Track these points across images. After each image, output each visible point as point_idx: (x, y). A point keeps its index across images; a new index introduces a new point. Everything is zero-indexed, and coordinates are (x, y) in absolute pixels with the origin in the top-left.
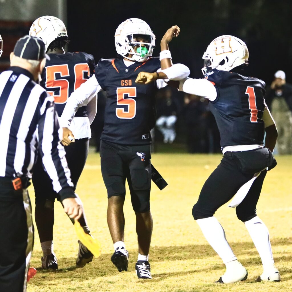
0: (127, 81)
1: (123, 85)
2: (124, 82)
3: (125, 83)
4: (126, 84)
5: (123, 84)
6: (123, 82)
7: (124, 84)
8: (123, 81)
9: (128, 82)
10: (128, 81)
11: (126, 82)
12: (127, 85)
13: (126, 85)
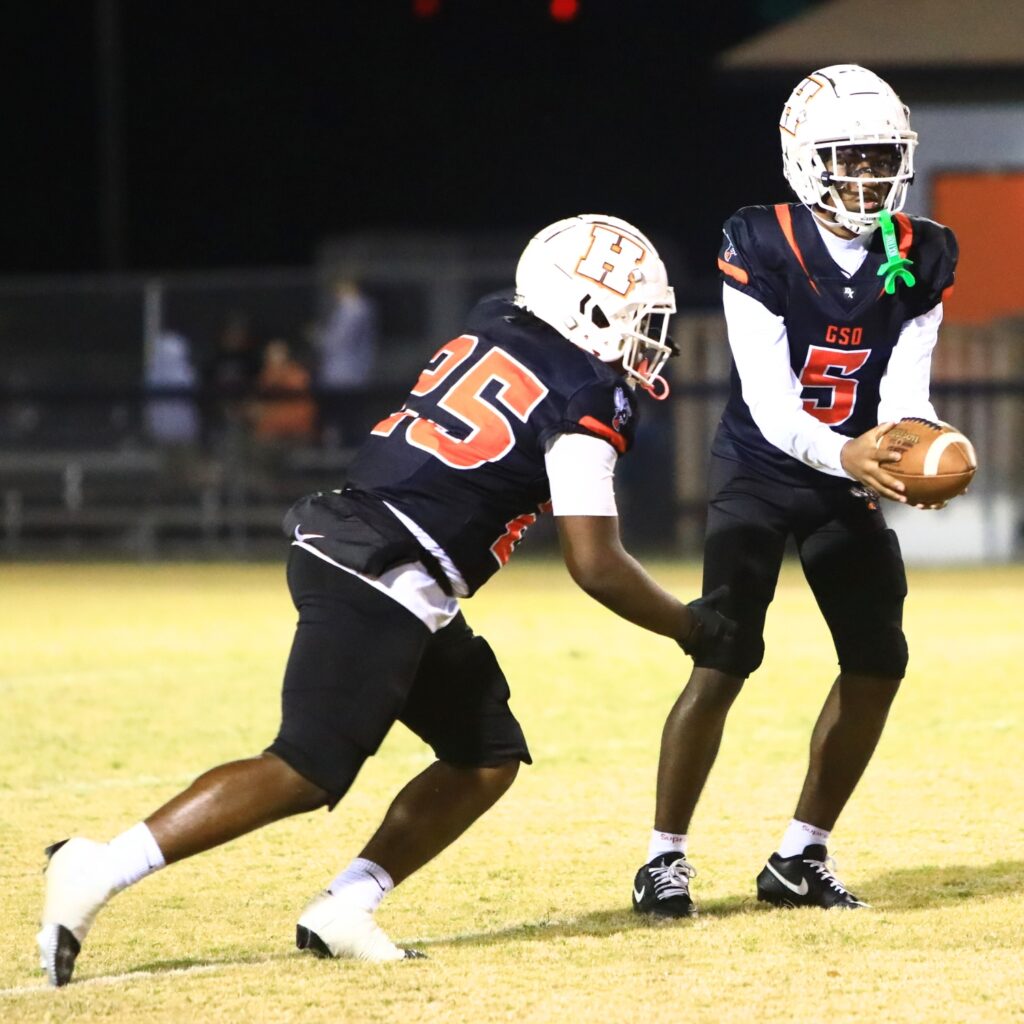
0: (848, 330)
1: (833, 340)
2: (838, 334)
3: (839, 337)
4: (844, 339)
5: (831, 338)
6: (833, 332)
7: (834, 336)
8: (836, 329)
9: (850, 335)
10: (852, 331)
11: (842, 333)
12: (846, 343)
13: (840, 342)
